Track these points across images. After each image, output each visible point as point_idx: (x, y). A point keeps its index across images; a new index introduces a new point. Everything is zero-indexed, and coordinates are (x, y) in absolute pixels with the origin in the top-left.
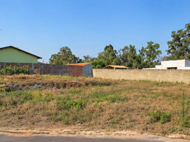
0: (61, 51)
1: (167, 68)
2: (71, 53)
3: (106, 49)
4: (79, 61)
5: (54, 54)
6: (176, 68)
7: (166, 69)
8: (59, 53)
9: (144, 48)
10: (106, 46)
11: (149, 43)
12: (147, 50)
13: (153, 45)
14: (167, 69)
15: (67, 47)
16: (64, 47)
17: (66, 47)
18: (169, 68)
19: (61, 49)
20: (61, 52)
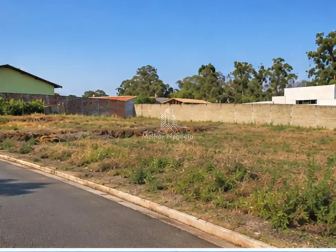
0: (138, 73)
1: (297, 101)
2: (156, 77)
3: (200, 71)
4: (168, 90)
5: (126, 80)
6: (314, 102)
7: (294, 103)
8: (135, 77)
9: (266, 68)
10: (203, 66)
11: (275, 61)
12: (272, 72)
13: (283, 63)
14: (297, 103)
15: (150, 67)
16: (144, 67)
17: (148, 66)
18: (300, 102)
19: (138, 71)
20: (138, 76)
